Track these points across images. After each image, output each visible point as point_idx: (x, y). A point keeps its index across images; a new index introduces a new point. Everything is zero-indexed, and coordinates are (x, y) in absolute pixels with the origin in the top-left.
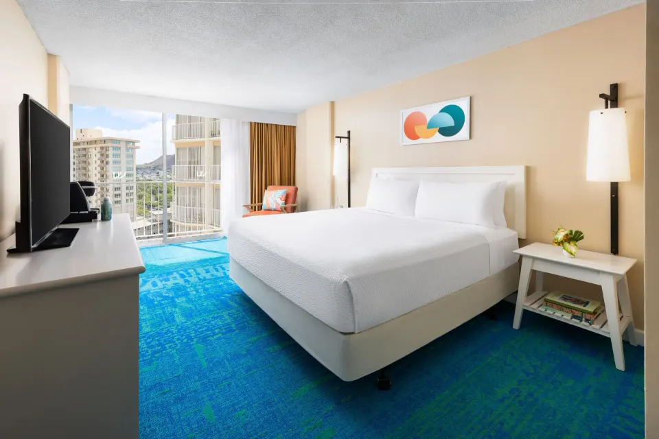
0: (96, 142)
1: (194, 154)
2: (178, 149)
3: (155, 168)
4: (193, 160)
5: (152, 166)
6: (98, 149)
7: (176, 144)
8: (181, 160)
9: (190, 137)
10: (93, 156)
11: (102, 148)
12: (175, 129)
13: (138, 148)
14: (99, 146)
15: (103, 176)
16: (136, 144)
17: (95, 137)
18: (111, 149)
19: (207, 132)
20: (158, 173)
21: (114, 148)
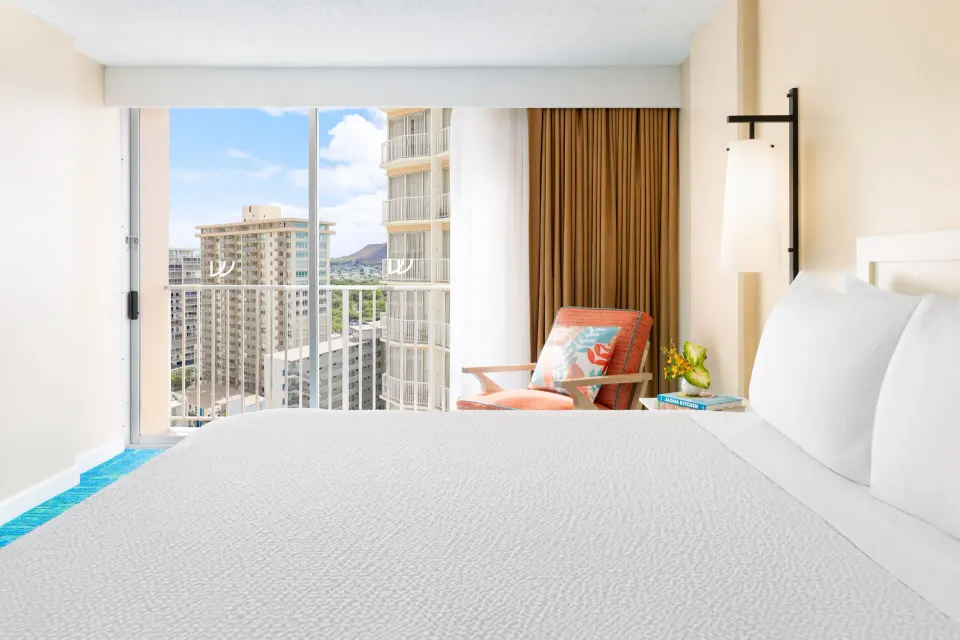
0: (271, 225)
1: (415, 244)
2: (390, 235)
3: (357, 262)
4: (413, 251)
5: (354, 259)
6: (276, 236)
7: (389, 228)
8: (396, 252)
9: (408, 218)
10: (267, 245)
11: (281, 234)
12: (387, 205)
13: (334, 233)
14: (275, 231)
15: (281, 274)
16: (331, 228)
17: (270, 217)
18: (293, 235)
19: (433, 210)
20: (362, 270)
21: (298, 234)
